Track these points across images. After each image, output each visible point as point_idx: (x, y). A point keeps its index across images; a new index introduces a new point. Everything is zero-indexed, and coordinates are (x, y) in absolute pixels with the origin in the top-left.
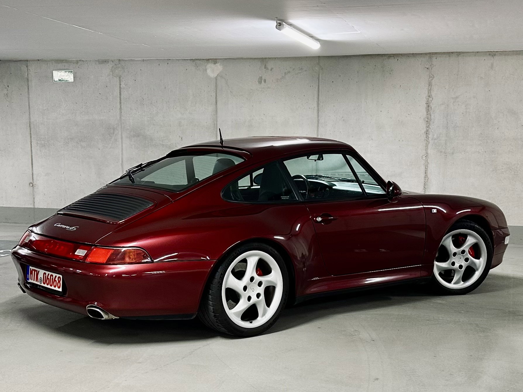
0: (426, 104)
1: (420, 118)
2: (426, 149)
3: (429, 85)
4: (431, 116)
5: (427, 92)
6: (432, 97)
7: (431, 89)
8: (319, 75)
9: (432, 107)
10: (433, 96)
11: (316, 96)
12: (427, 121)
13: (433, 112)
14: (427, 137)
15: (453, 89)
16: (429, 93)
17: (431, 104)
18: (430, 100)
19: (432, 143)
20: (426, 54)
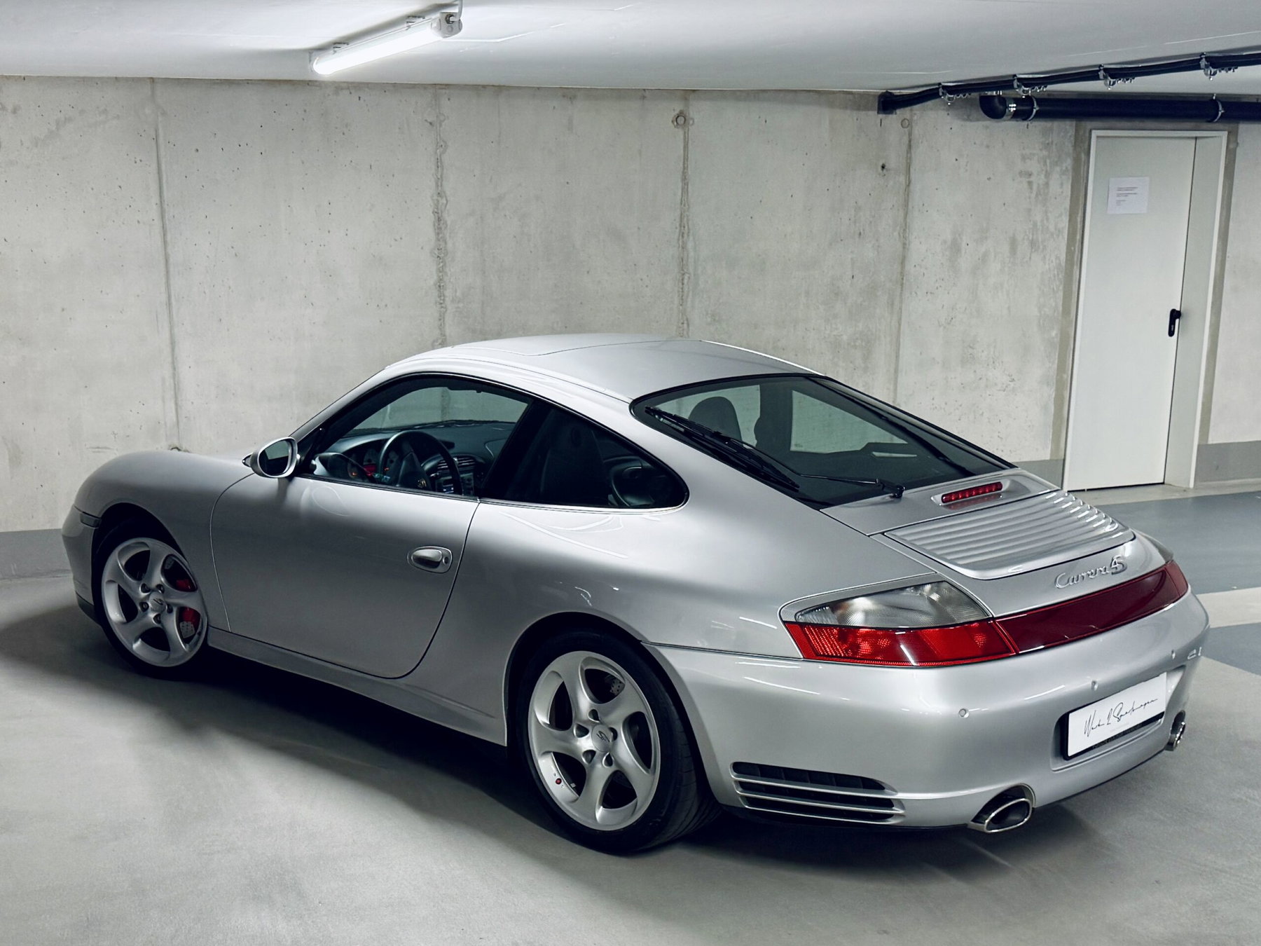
0: (433, 212)
1: (422, 248)
2: (441, 325)
3: (438, 167)
4: (446, 243)
5: (433, 184)
6: (446, 197)
7: (441, 176)
8: (156, 131)
9: (446, 222)
10: (448, 193)
11: (154, 187)
12: (438, 257)
13: (450, 233)
14: (442, 295)
15: (491, 178)
16: (438, 186)
17: (445, 215)
18: (443, 204)
19: (454, 310)
20: (425, 87)
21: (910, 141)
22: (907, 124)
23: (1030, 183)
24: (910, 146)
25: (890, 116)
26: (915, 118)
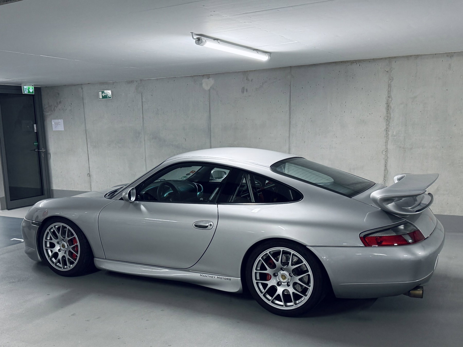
0: (386, 104)
1: (380, 117)
2: (386, 145)
3: (389, 87)
4: (390, 114)
5: (387, 93)
6: (391, 98)
7: (390, 91)
8: (290, 83)
9: (391, 107)
10: (392, 96)
11: (288, 101)
12: (387, 120)
13: (392, 111)
14: (387, 134)
15: (412, 89)
16: (389, 94)
17: (391, 104)
18: (390, 100)
19: (392, 139)
20: (386, 58)
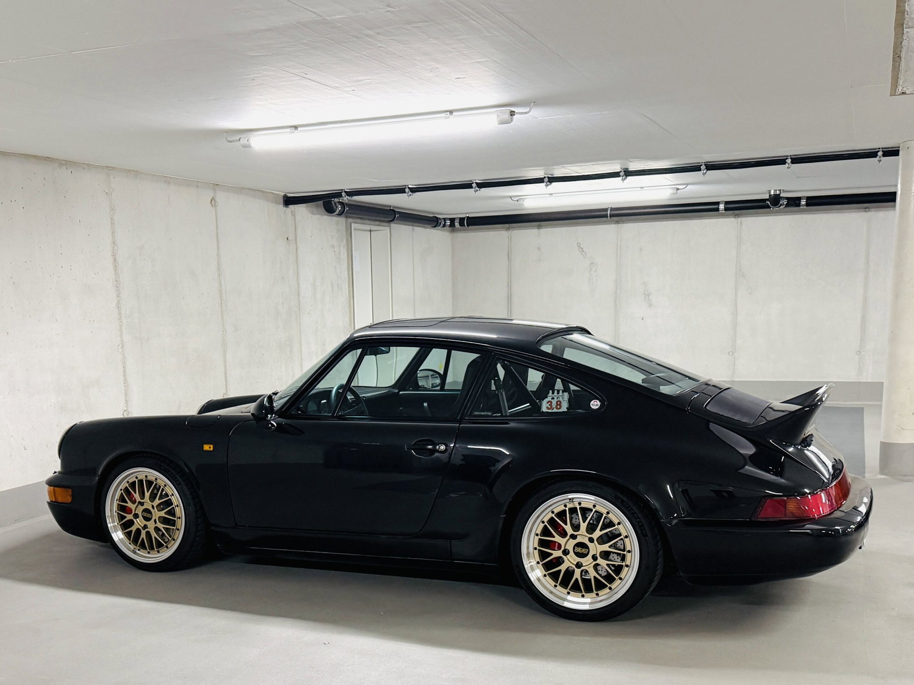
21: (295, 224)
22: (293, 214)
23: (334, 251)
24: (295, 227)
25: (288, 209)
26: (296, 211)
